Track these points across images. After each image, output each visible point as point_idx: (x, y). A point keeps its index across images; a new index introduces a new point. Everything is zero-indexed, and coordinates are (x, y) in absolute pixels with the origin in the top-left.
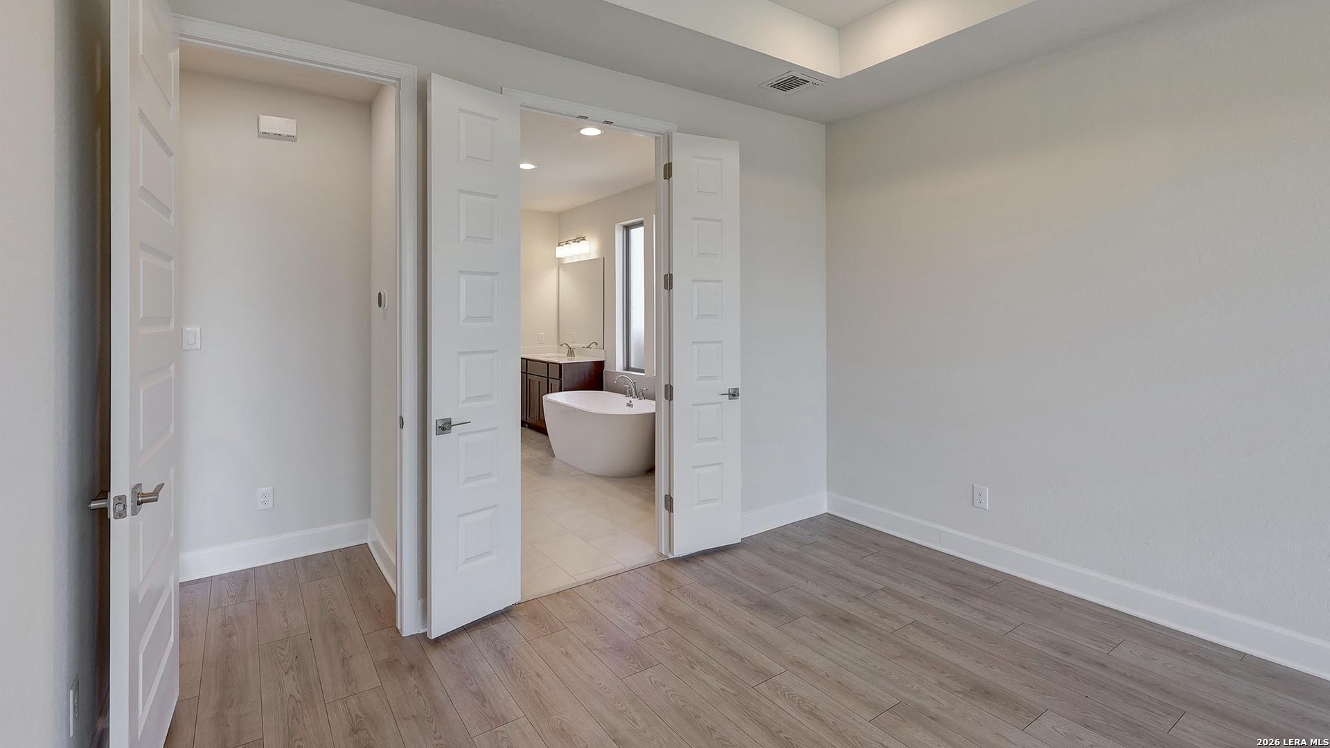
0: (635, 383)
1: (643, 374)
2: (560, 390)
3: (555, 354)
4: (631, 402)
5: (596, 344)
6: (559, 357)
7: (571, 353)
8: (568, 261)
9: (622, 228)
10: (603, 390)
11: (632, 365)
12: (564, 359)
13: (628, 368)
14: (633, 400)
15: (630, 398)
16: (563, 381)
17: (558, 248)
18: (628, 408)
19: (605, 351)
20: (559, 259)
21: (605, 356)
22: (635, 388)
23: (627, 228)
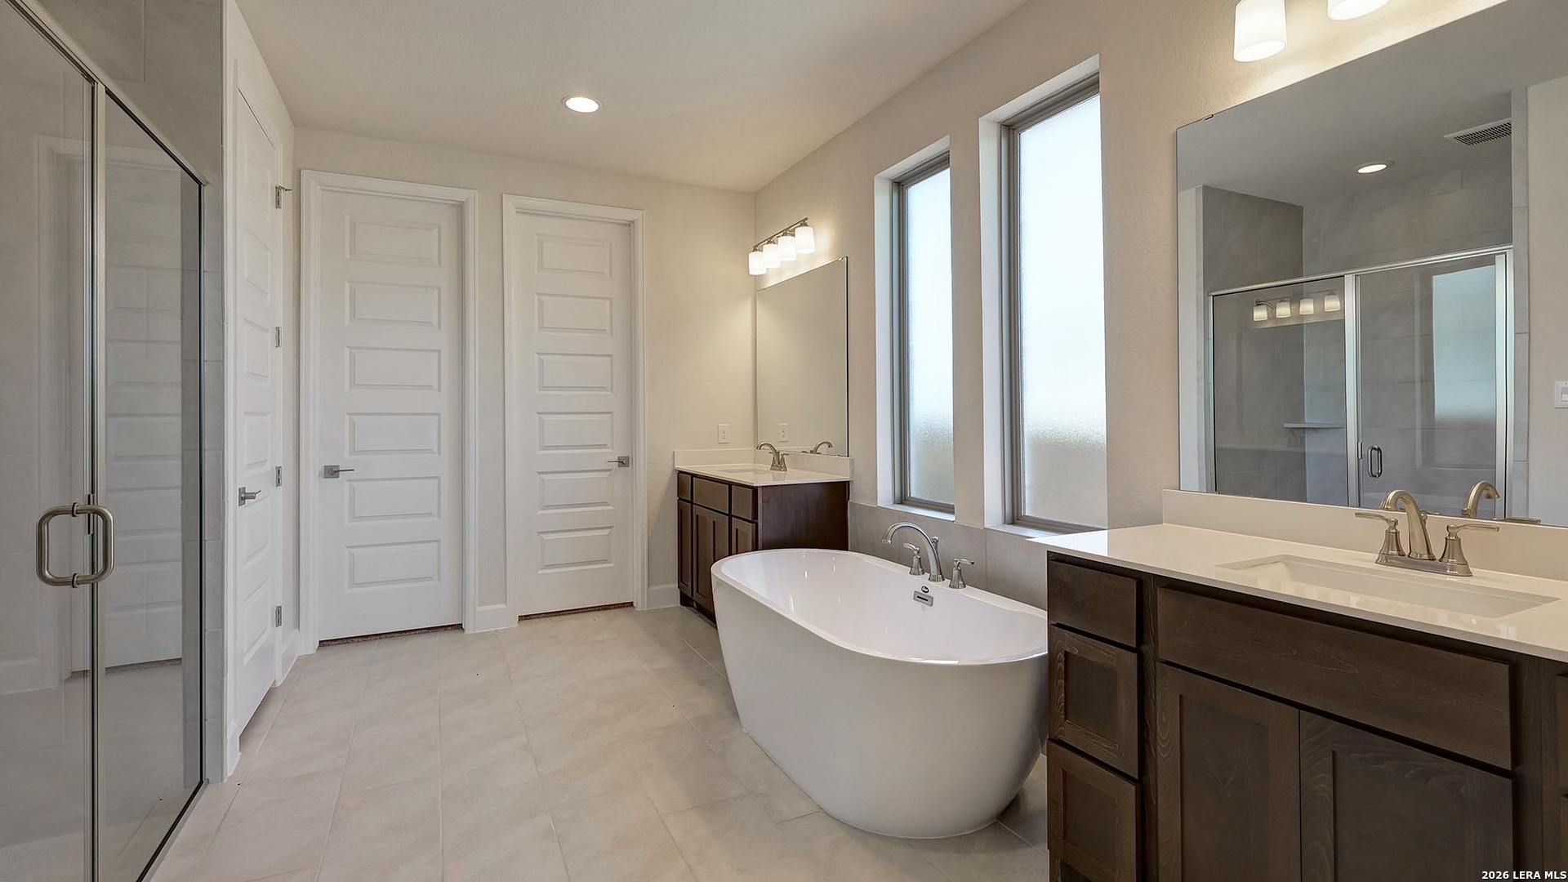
0: (935, 542)
1: (951, 518)
2: (755, 548)
3: (750, 465)
4: (926, 590)
5: (830, 445)
6: (754, 471)
7: (779, 463)
8: (772, 282)
9: (887, 186)
10: (846, 549)
11: (914, 492)
12: (763, 477)
13: (903, 499)
14: (931, 585)
15: (922, 580)
16: (760, 524)
17: (754, 258)
18: (919, 605)
19: (852, 462)
20: (758, 279)
21: (853, 472)
22: (936, 554)
23: (900, 186)
